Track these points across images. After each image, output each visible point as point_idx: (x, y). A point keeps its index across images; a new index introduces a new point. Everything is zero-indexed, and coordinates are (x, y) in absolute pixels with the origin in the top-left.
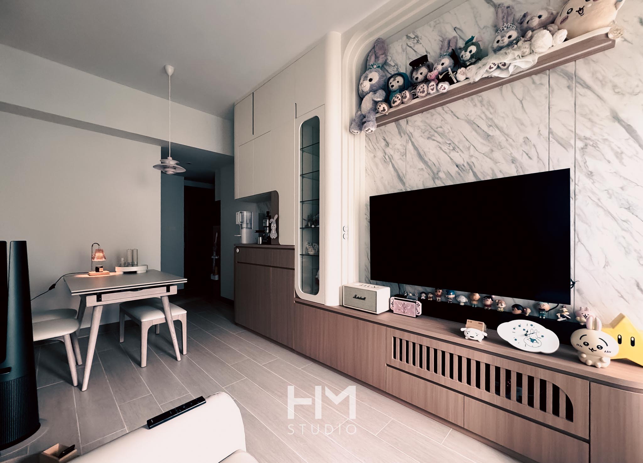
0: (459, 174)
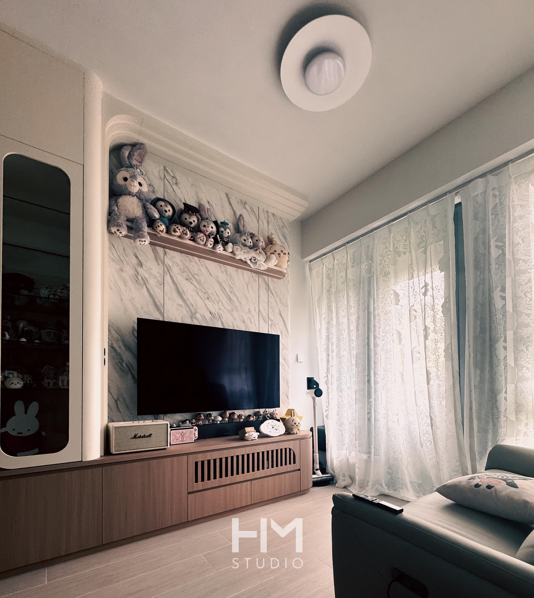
0: (212, 320)
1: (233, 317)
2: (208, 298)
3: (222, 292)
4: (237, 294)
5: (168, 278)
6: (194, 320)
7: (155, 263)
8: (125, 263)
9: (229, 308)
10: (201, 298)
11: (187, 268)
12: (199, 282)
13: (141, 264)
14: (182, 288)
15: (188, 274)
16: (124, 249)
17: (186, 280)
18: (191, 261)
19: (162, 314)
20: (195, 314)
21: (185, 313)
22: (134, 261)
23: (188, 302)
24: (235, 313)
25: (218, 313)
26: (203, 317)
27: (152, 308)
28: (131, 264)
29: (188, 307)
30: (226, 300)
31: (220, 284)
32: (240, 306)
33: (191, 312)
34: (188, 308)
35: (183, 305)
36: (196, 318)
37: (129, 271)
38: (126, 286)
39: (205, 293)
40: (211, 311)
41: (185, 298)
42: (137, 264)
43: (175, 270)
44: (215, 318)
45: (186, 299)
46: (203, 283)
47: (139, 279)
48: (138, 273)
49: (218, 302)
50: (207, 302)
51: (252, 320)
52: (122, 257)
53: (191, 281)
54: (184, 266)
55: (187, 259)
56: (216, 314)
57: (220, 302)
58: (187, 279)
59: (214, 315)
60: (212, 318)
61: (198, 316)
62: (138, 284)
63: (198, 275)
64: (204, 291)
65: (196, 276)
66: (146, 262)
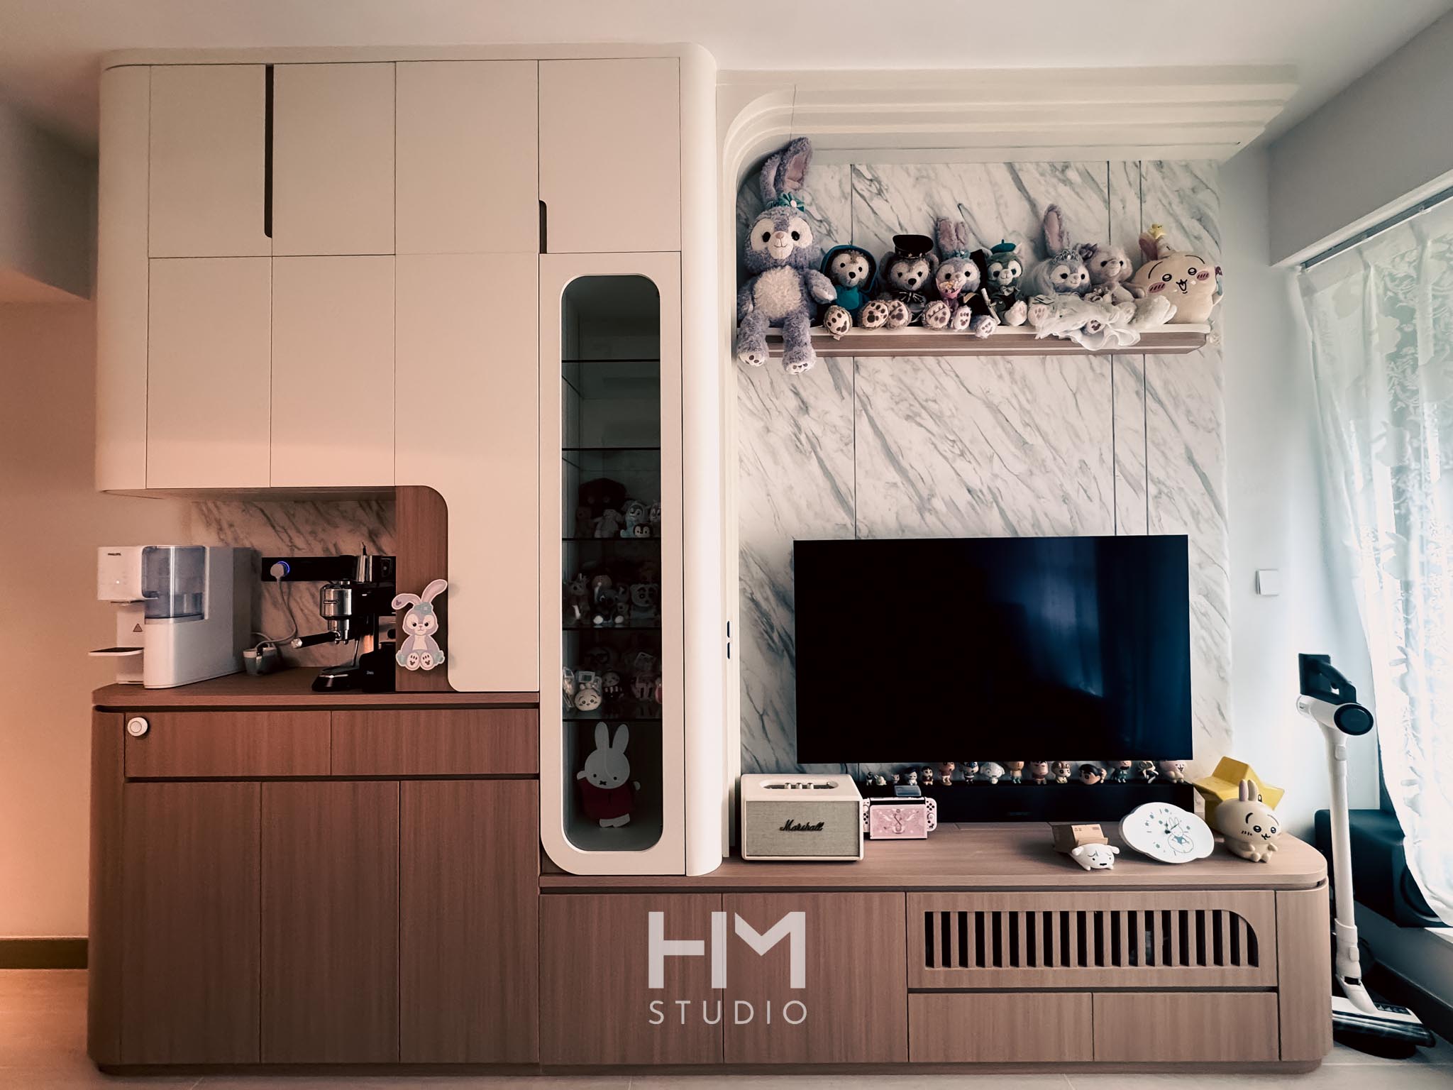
0: (974, 508)
1: (1033, 491)
2: (962, 454)
3: (999, 430)
4: (1044, 425)
5: (864, 426)
6: (927, 515)
7: (834, 396)
8: (774, 413)
9: (1020, 468)
10: (945, 457)
11: (909, 390)
12: (937, 418)
13: (805, 407)
14: (896, 442)
15: (911, 405)
16: (772, 383)
17: (906, 419)
18: (916, 370)
19: (852, 513)
20: (929, 499)
21: (906, 500)
22: (792, 403)
23: (912, 474)
24: (1040, 482)
25: (989, 488)
26: (952, 504)
27: (830, 503)
28: (784, 412)
29: (913, 485)
30: (1013, 449)
31: (994, 409)
32: (1055, 459)
33: (920, 497)
34: (912, 490)
35: (900, 484)
36: (933, 511)
37: (783, 428)
38: (776, 462)
39: (954, 441)
40: (971, 485)
41: (904, 463)
42: (798, 408)
43: (880, 402)
44: (983, 502)
45: (908, 468)
46: (949, 417)
47: (801, 444)
48: (799, 429)
49: (991, 459)
50: (960, 464)
51: (1093, 491)
52: (768, 403)
53: (918, 419)
54: (900, 388)
55: (908, 367)
56: (985, 491)
57: (995, 456)
58: (908, 417)
59: (980, 494)
60: (974, 502)
61: (937, 503)
62: (801, 452)
63: (935, 401)
64: (952, 438)
65: (931, 404)
66: (816, 398)
